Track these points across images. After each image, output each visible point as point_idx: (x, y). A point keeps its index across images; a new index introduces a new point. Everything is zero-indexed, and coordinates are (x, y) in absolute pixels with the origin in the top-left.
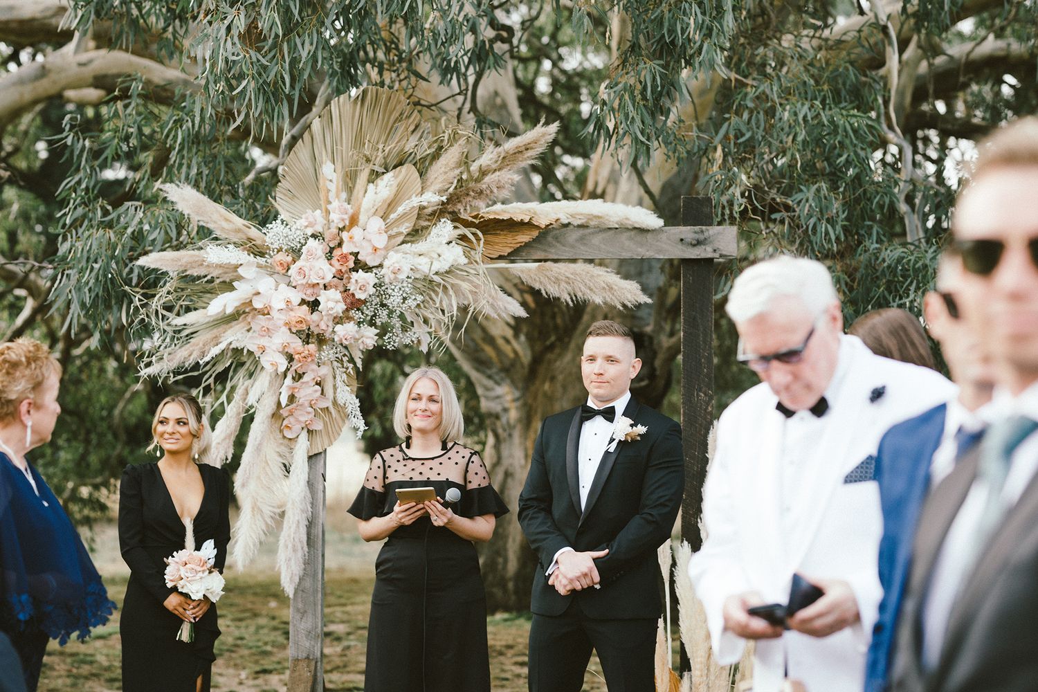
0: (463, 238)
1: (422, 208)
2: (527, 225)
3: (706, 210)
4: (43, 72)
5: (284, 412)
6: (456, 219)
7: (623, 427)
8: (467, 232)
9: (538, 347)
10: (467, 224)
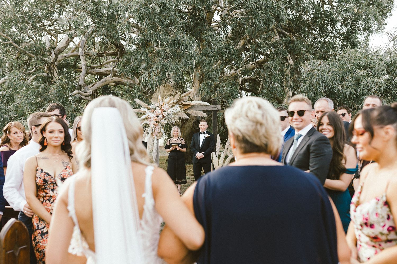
0: (180, 107)
1: (174, 102)
2: (190, 105)
3: (216, 102)
4: (106, 81)
5: (153, 133)
6: (179, 104)
7: (206, 135)
8: (180, 106)
9: (182, 123)
10: (180, 105)
